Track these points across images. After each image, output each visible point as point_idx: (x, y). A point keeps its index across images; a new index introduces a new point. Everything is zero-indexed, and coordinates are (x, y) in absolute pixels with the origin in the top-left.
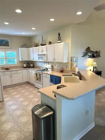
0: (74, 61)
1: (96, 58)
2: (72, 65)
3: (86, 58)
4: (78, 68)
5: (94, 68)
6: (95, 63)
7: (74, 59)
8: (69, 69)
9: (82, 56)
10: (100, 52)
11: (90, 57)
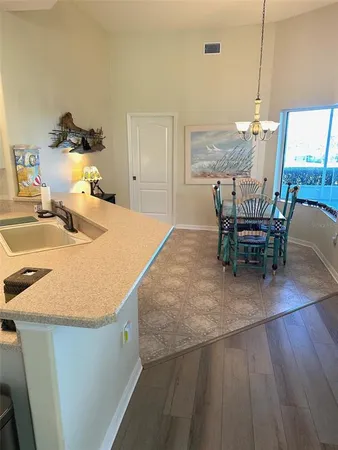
0: (27, 163)
1: (93, 151)
2: (19, 178)
3: (64, 152)
4: (48, 188)
5: (94, 185)
6: (94, 169)
7: (27, 157)
8: (12, 195)
9: (51, 142)
10: (101, 132)
11: (76, 148)
